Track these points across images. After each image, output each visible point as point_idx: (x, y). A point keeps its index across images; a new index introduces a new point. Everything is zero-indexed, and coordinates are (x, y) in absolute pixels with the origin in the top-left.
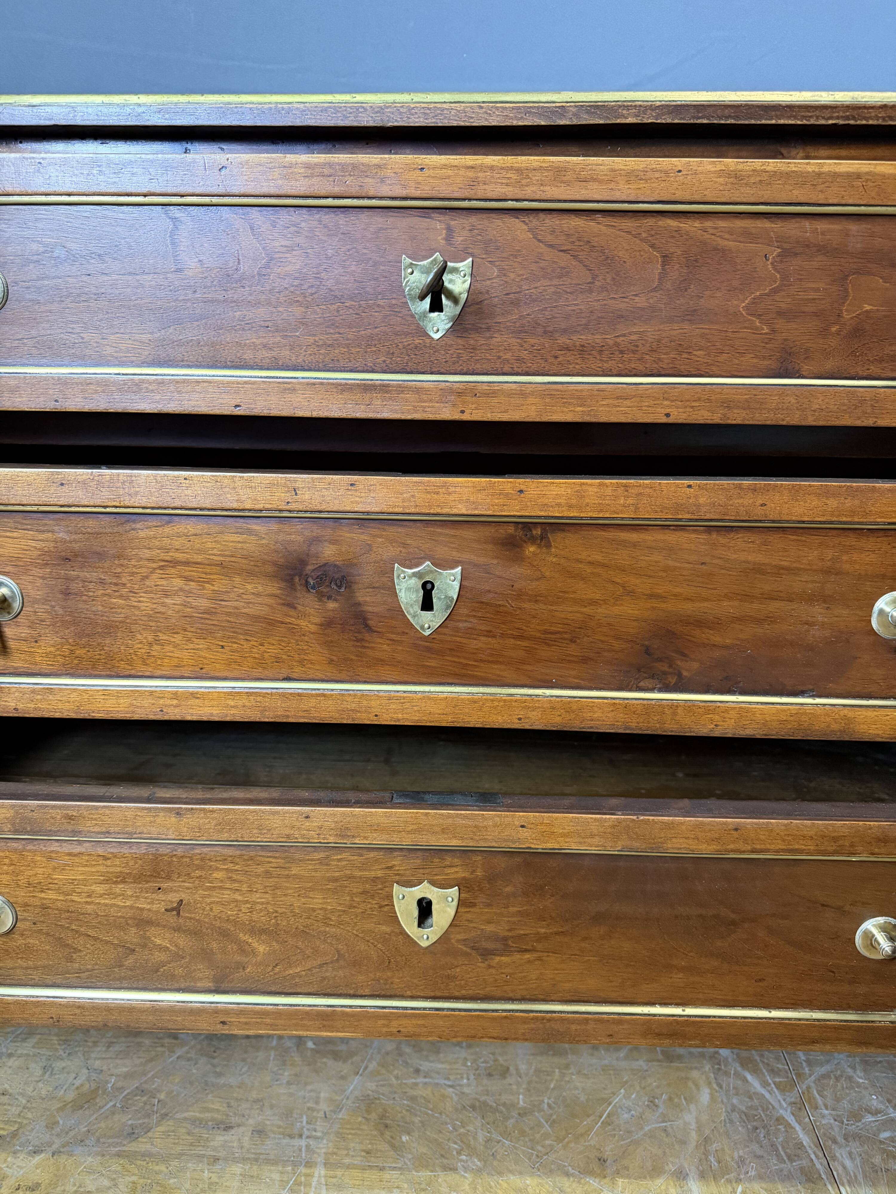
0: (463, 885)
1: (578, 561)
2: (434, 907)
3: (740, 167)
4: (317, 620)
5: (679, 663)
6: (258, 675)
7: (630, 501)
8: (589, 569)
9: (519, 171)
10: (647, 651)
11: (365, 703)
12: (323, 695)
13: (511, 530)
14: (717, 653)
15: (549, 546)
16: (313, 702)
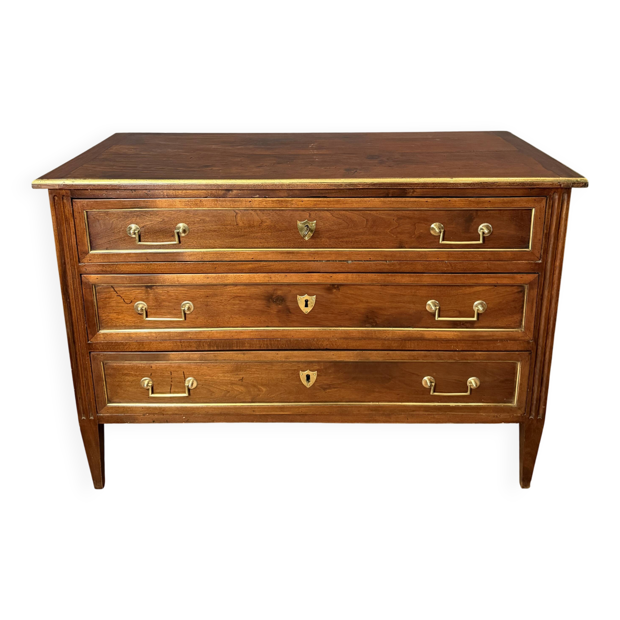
0: (318, 370)
1: (347, 293)
2: (311, 377)
3: (385, 200)
4: (276, 310)
5: (376, 319)
6: (259, 326)
7: (360, 279)
8: (350, 295)
9: (328, 201)
10: (367, 317)
11: (289, 333)
12: (277, 331)
13: (329, 286)
14: (386, 317)
15: (339, 290)
16: (275, 333)
